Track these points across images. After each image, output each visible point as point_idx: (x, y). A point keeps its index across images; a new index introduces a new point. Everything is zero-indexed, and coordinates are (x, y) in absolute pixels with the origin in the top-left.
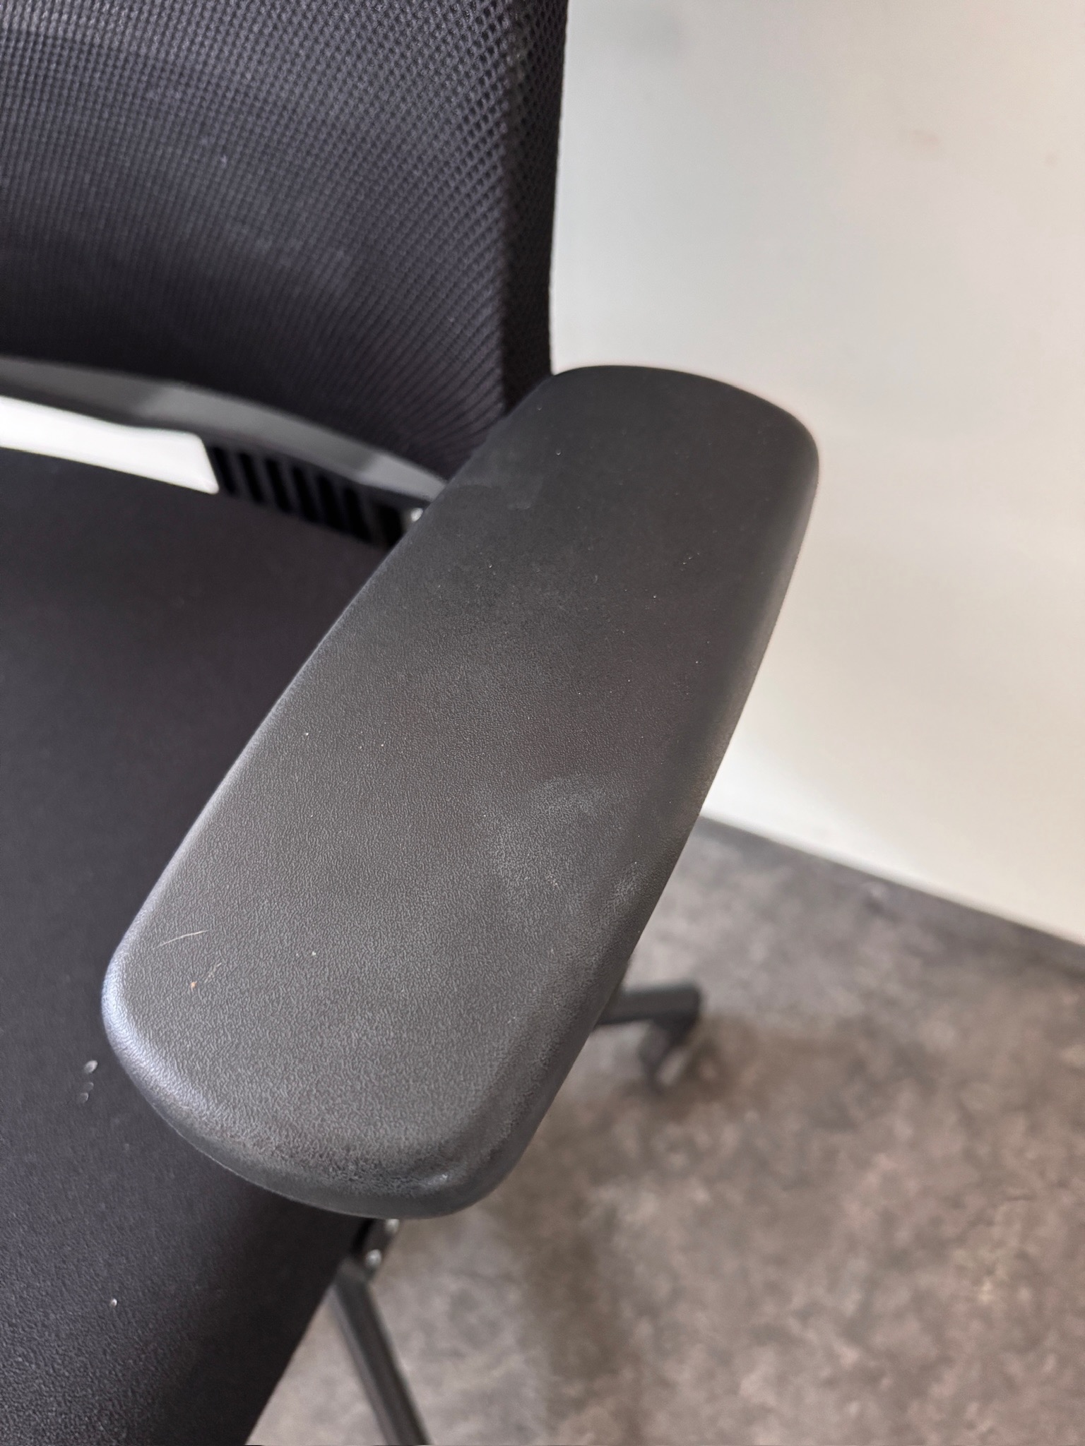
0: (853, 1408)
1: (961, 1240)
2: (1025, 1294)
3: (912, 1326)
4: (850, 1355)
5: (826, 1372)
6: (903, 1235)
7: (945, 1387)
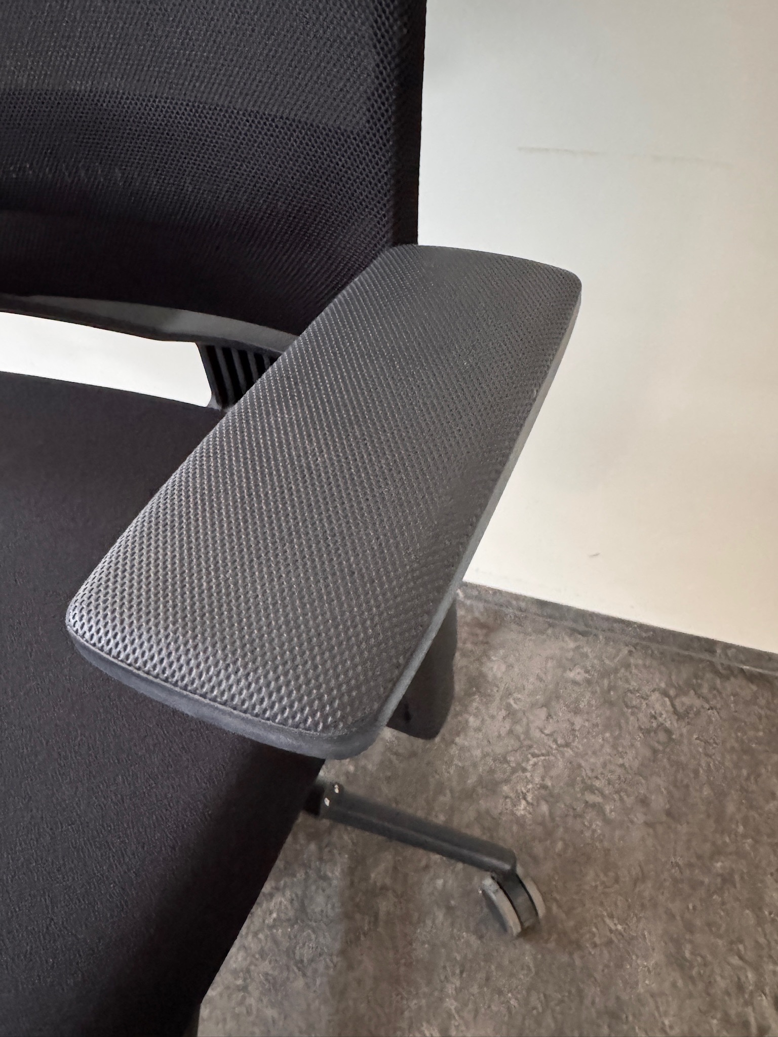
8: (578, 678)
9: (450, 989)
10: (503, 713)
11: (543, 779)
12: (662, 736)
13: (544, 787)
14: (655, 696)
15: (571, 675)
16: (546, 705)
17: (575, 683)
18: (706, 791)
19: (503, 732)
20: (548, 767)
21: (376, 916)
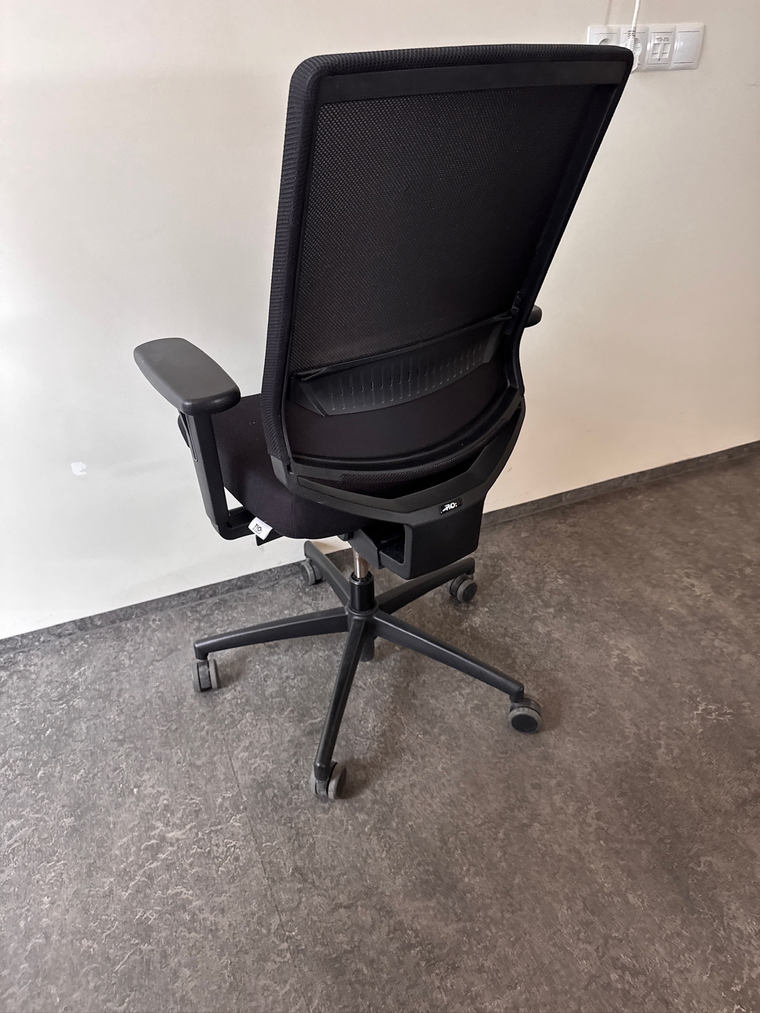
0: (564, 617)
1: (545, 577)
2: (567, 576)
3: (556, 597)
4: (552, 610)
5: (552, 616)
6: (534, 585)
7: (575, 601)
8: (527, 535)
9: (607, 639)
10: (516, 560)
11: (555, 568)
12: (576, 535)
13: (559, 571)
14: (558, 525)
15: (523, 535)
16: (527, 549)
17: (527, 537)
18: (608, 541)
19: (524, 565)
20: (553, 565)
21: (558, 640)
